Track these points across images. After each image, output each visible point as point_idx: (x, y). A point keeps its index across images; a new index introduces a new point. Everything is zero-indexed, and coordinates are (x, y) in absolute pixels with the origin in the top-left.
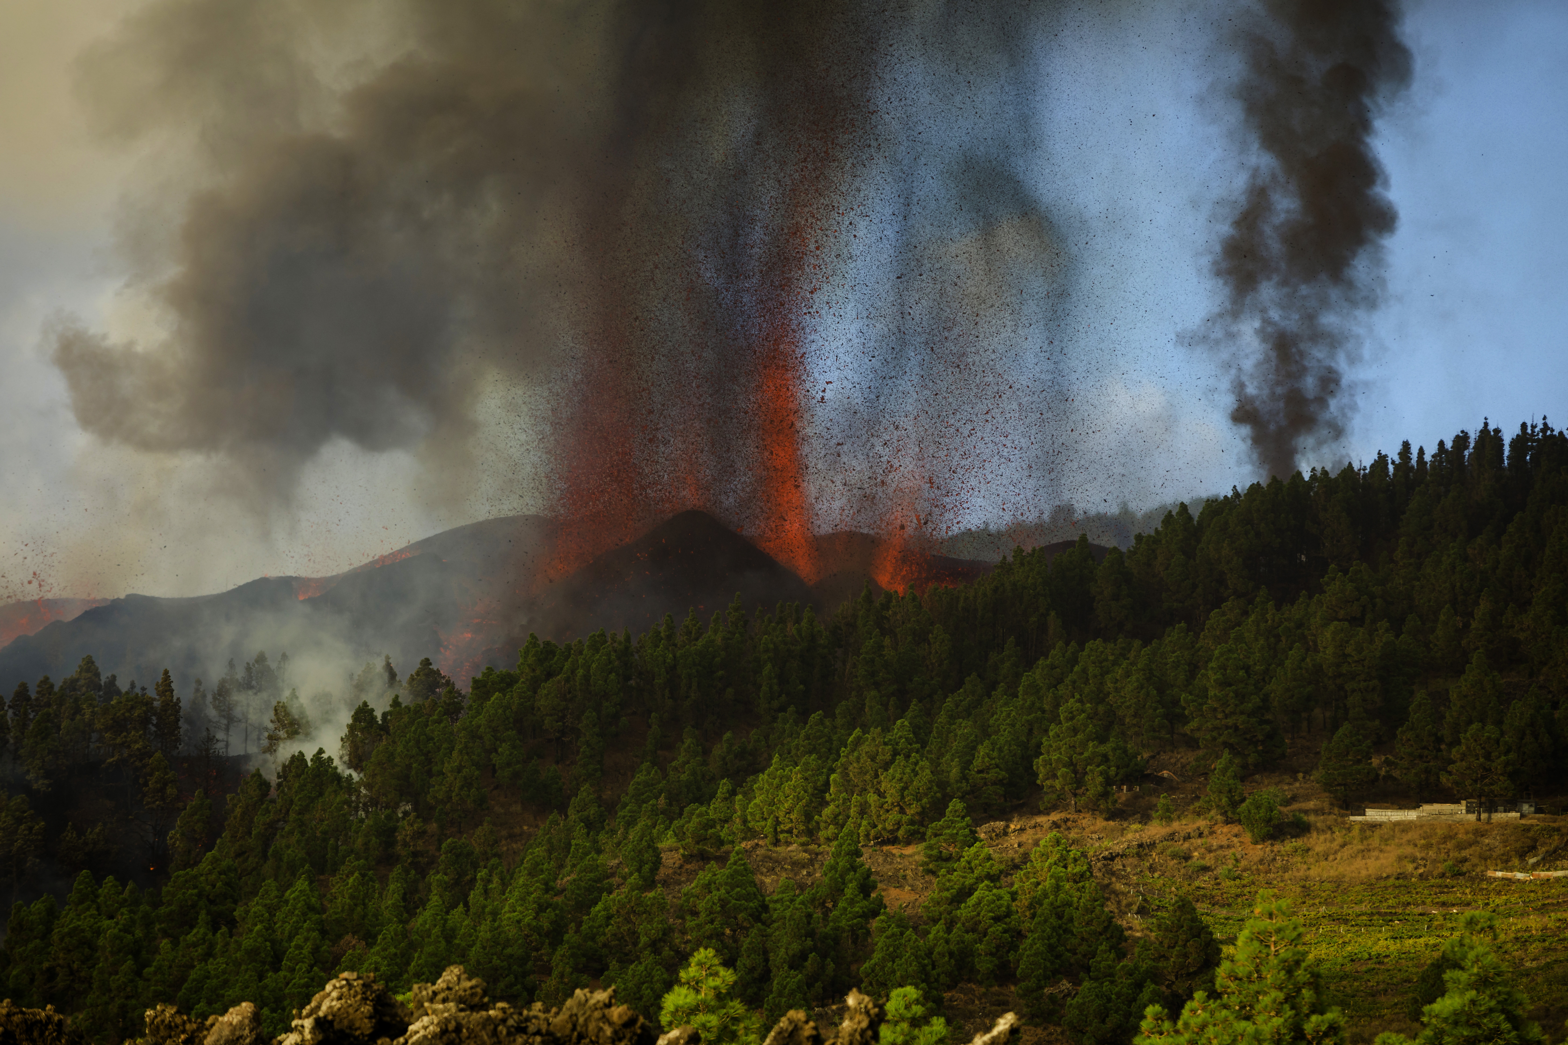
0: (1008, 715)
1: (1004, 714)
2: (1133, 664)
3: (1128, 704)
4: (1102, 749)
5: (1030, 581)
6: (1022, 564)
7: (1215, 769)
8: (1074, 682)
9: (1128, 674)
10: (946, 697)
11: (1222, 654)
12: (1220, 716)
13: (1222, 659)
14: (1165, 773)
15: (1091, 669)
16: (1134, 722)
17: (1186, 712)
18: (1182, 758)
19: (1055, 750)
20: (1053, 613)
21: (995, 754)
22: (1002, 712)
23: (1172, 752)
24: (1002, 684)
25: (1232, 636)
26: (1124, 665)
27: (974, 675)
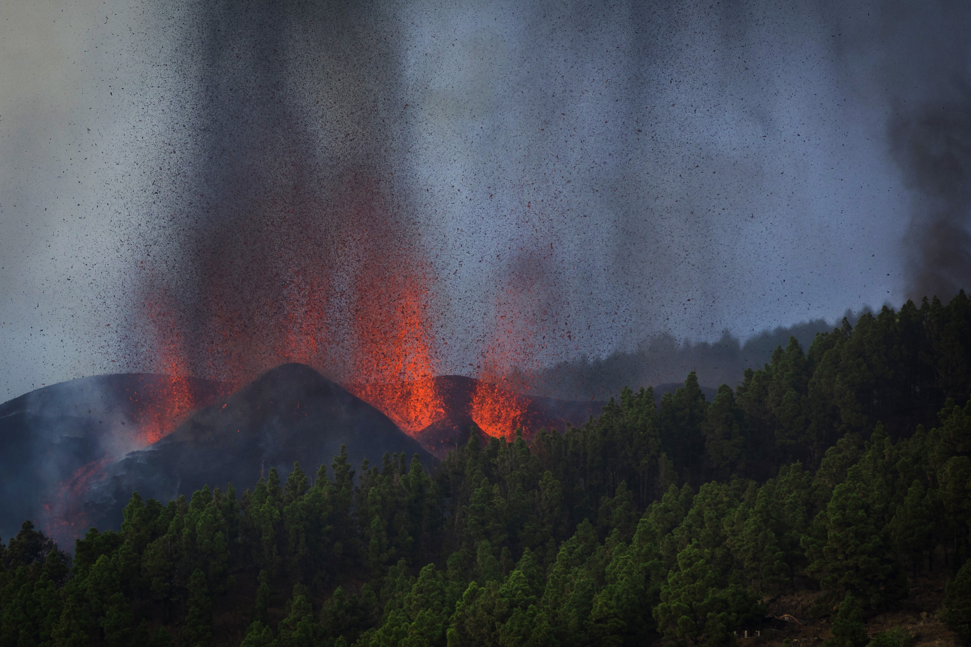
0: (625, 563)
1: (621, 562)
2: (750, 505)
3: (745, 547)
4: (721, 594)
5: (639, 422)
6: (630, 406)
7: (837, 611)
8: (690, 526)
9: (744, 517)
10: (558, 544)
11: (840, 494)
12: (840, 557)
13: (840, 499)
14: (786, 617)
15: (706, 512)
16: (753, 565)
17: (806, 554)
18: (802, 600)
19: (674, 598)
20: (664, 455)
21: (613, 603)
22: (618, 559)
23: (793, 595)
24: (615, 529)
25: (849, 474)
26: (740, 508)
27: (586, 521)
